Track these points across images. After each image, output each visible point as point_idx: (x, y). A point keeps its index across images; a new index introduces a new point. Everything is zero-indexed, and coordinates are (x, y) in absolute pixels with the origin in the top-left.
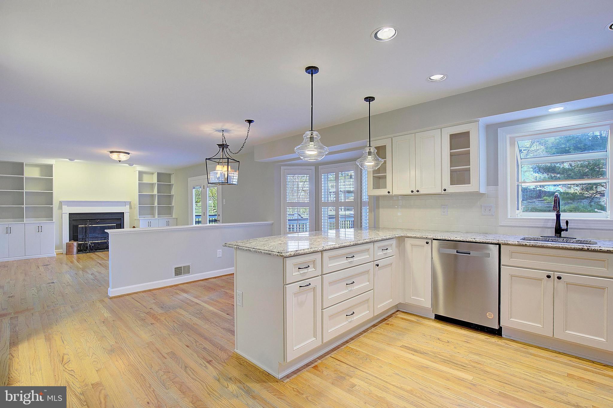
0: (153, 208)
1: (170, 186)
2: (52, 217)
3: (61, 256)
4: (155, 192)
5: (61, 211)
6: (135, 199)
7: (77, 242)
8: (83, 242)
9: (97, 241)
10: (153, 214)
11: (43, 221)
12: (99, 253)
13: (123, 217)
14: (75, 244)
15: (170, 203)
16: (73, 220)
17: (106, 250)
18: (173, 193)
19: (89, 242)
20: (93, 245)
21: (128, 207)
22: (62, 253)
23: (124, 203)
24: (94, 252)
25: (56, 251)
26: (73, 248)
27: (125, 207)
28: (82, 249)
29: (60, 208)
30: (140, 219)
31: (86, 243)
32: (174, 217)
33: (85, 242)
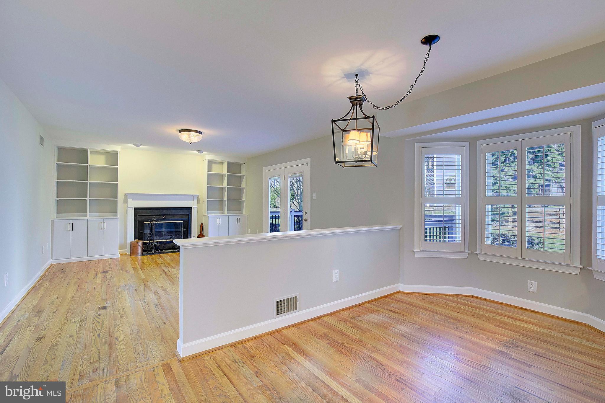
0: (221, 203)
1: (240, 178)
2: (117, 212)
3: (125, 257)
4: (225, 184)
5: (127, 205)
6: (204, 193)
7: (142, 241)
8: (149, 241)
9: (163, 240)
10: (222, 210)
11: (107, 217)
12: (165, 255)
13: (190, 212)
14: (140, 243)
15: (240, 198)
16: (138, 215)
17: (172, 251)
18: (243, 185)
19: (155, 241)
20: (159, 245)
21: (196, 201)
22: (126, 253)
23: (192, 197)
24: (160, 253)
25: (120, 250)
26: (137, 249)
27: (193, 201)
28: (147, 250)
29: (125, 201)
30: (208, 215)
31: (151, 243)
32: (244, 213)
33: (150, 241)
